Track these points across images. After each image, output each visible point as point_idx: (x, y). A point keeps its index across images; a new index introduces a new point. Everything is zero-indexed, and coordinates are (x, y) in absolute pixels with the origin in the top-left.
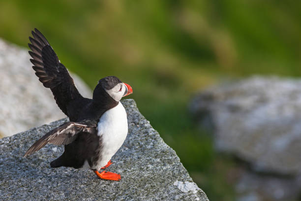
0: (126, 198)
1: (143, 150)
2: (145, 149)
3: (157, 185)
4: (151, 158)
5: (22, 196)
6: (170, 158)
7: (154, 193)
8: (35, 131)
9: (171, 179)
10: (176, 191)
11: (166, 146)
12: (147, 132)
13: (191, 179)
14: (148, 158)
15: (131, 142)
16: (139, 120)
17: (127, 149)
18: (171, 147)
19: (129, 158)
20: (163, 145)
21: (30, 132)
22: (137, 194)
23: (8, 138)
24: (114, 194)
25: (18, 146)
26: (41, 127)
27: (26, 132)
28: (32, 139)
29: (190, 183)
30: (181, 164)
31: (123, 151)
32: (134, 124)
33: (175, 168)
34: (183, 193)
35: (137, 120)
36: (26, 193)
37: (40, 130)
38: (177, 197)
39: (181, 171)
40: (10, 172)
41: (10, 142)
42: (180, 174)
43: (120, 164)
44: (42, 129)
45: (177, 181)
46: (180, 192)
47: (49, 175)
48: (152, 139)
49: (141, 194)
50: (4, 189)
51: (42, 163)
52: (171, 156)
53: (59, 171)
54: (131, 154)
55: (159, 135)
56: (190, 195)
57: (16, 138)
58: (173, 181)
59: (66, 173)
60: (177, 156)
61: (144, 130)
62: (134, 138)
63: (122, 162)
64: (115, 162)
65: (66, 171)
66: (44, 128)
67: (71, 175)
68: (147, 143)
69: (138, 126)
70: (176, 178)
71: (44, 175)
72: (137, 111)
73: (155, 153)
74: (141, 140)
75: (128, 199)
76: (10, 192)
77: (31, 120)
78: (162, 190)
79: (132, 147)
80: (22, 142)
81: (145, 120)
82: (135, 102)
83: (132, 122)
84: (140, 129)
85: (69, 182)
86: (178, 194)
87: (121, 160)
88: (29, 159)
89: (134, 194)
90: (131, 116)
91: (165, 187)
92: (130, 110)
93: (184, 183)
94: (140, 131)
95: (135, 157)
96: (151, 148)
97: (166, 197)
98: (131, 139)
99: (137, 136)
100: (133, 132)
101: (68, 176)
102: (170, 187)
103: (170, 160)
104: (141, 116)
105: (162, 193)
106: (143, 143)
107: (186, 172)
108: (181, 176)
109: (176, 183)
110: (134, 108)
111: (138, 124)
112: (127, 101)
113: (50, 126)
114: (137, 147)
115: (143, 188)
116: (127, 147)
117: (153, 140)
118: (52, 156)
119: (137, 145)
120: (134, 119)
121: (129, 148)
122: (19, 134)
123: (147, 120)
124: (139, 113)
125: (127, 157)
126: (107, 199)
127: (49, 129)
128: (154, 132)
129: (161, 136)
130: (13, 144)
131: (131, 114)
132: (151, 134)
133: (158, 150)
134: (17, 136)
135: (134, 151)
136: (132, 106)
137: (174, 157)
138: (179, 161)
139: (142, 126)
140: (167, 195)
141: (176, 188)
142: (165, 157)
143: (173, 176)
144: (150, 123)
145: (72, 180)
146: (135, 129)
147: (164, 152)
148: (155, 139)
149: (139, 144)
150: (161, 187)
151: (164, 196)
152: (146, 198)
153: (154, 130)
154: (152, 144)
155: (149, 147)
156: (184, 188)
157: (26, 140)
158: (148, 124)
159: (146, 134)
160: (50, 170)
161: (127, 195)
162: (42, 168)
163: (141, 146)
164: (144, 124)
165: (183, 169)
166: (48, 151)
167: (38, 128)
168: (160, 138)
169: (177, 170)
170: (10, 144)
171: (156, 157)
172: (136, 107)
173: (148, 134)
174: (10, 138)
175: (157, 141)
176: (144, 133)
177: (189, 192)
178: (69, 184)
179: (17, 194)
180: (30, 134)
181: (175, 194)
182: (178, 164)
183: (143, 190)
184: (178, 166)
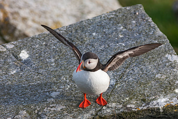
0: (137, 64)
1: (147, 35)
2: (149, 34)
3: (155, 56)
4: (152, 40)
5: (73, 62)
6: (164, 40)
7: (153, 61)
8: (82, 23)
9: (164, 53)
10: (167, 60)
11: (161, 33)
12: (150, 25)
13: (176, 53)
14: (150, 40)
15: (140, 30)
16: (145, 17)
17: (138, 34)
18: (164, 34)
19: (139, 40)
20: (159, 32)
21: (79, 23)
22: (143, 62)
23: (66, 27)
24: (130, 62)
25: (71, 32)
26: (86, 20)
27: (77, 23)
28: (80, 27)
29: (175, 56)
30: (170, 44)
31: (135, 35)
32: (142, 20)
33: (166, 47)
34: (171, 61)
35: (144, 17)
36: (75, 61)
37: (85, 22)
38: (167, 64)
39: (170, 49)
40: (66, 48)
41: (66, 29)
42: (169, 50)
43: (134, 44)
44: (86, 21)
45: (167, 54)
46: (169, 61)
47: (90, 50)
48: (153, 28)
49: (146, 62)
50: (62, 58)
51: (86, 42)
52: (164, 39)
53: (97, 47)
54: (140, 37)
55: (157, 27)
56: (175, 63)
57: (70, 26)
58: (165, 54)
59: (101, 48)
60: (167, 39)
61: (148, 23)
62: (142, 28)
63: (135, 42)
64: (131, 42)
65: (101, 47)
66: (87, 21)
67: (104, 50)
68: (150, 31)
69: (144, 20)
70: (167, 52)
71: (87, 49)
72: (144, 12)
73: (154, 37)
74: (146, 29)
75: (138, 65)
76: (66, 60)
77: (79, 14)
78: (158, 60)
79: (141, 33)
80: (74, 29)
81: (149, 17)
82: (143, 6)
83: (141, 18)
84: (145, 22)
85: (102, 54)
86: (168, 62)
87: (134, 41)
88: (78, 40)
89: (141, 62)
90: (140, 14)
91: (160, 58)
92: (140, 11)
93: (171, 56)
94: (146, 23)
95: (143, 39)
96: (152, 34)
97: (161, 64)
98: (140, 29)
99: (144, 27)
100: (142, 24)
101: (102, 50)
102: (163, 58)
103: (164, 42)
104: (146, 15)
105: (158, 61)
106: (147, 31)
107: (173, 49)
108: (170, 52)
109: (166, 56)
110: (142, 10)
111: (145, 19)
112: (138, 6)
113: (92, 20)
114: (144, 33)
115: (147, 58)
116: (138, 33)
117: (153, 30)
118: (92, 38)
119: (144, 32)
120: (142, 17)
121: (139, 34)
122: (72, 24)
123: (150, 17)
124: (145, 13)
125: (138, 39)
126: (125, 65)
127: (91, 21)
128: (154, 24)
129: (158, 27)
130: (68, 31)
131: (140, 13)
132: (152, 26)
133: (156, 35)
134: (71, 26)
135: (142, 36)
136: (141, 9)
137: (166, 40)
138: (169, 43)
139: (147, 21)
140: (161, 63)
141: (167, 58)
142: (160, 40)
143: (165, 51)
144: (152, 19)
145: (104, 53)
146: (143, 22)
147: (159, 37)
148: (155, 29)
149: (145, 31)
150: (158, 58)
151: (160, 63)
152: (149, 65)
153: (154, 23)
154: (153, 31)
155: (151, 33)
156: (172, 58)
157: (77, 28)
158: (150, 20)
159: (149, 26)
160: (91, 46)
161: (138, 62)
162: (86, 45)
163: (146, 33)
164: (148, 19)
165: (171, 47)
166: (90, 35)
167: (84, 21)
168: (158, 28)
169: (167, 47)
170: (67, 30)
171: (155, 40)
172: (143, 9)
173: (150, 26)
174: (67, 27)
175: (156, 30)
176: (148, 25)
177: (174, 61)
178: (102, 55)
179: (70, 61)
180: (79, 24)
181: (166, 62)
182: (168, 44)
183: (147, 60)
184: (168, 45)
